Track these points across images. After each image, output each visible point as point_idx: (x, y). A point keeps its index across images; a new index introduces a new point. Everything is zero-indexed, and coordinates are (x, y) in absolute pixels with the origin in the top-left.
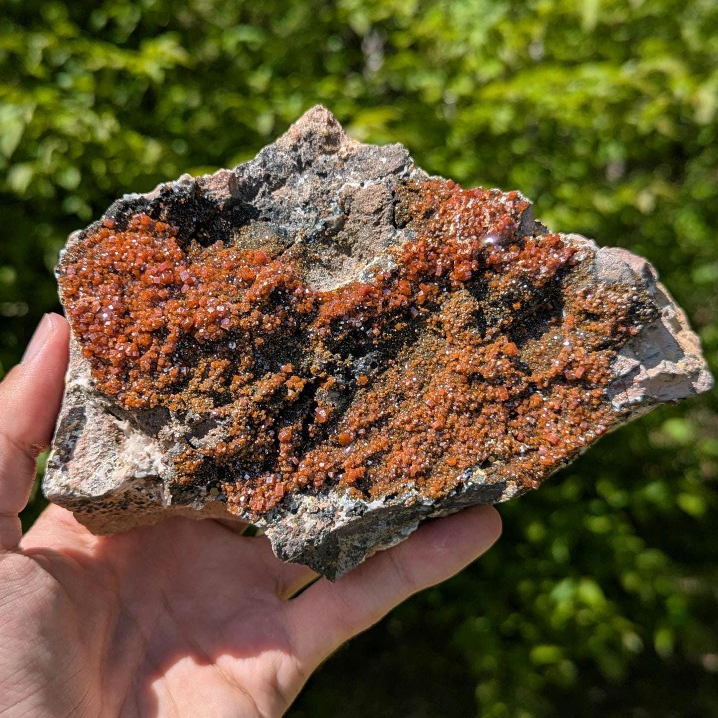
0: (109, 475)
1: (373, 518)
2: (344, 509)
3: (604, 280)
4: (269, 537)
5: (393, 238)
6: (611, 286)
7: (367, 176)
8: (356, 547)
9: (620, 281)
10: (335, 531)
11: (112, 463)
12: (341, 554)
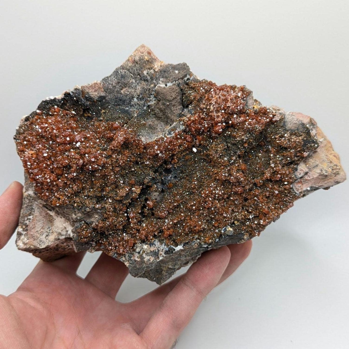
0: (47, 238)
1: (178, 254)
2: (164, 251)
3: (290, 130)
4: (127, 266)
5: (182, 113)
6: (293, 133)
7: (168, 81)
8: (171, 268)
9: (297, 130)
10: (160, 261)
11: (48, 232)
12: (163, 272)
